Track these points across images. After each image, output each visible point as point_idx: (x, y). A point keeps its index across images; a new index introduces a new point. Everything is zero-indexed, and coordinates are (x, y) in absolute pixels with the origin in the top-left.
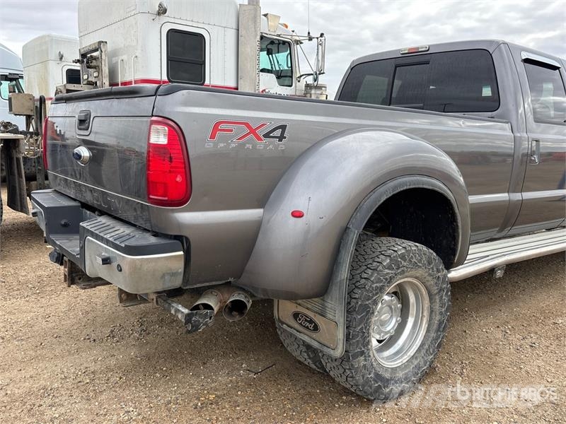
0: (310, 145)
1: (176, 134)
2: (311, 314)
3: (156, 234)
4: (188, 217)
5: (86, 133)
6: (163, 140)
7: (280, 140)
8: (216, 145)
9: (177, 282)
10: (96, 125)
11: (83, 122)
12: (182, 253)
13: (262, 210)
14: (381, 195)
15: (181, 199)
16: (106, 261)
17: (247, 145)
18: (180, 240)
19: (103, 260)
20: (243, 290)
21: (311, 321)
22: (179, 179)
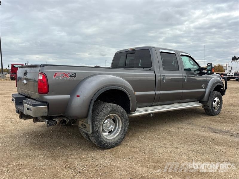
0: (83, 79)
1: (45, 76)
2: (85, 124)
3: (40, 102)
4: (48, 97)
5: (26, 76)
6: (42, 78)
7: (74, 77)
8: (55, 79)
9: (46, 114)
10: (28, 74)
11: (25, 74)
12: (47, 106)
13: (70, 95)
14: (102, 91)
15: (46, 92)
16: (28, 109)
17: (64, 79)
18: (46, 103)
19: (27, 109)
20: (66, 117)
21: (85, 126)
22: (45, 87)
